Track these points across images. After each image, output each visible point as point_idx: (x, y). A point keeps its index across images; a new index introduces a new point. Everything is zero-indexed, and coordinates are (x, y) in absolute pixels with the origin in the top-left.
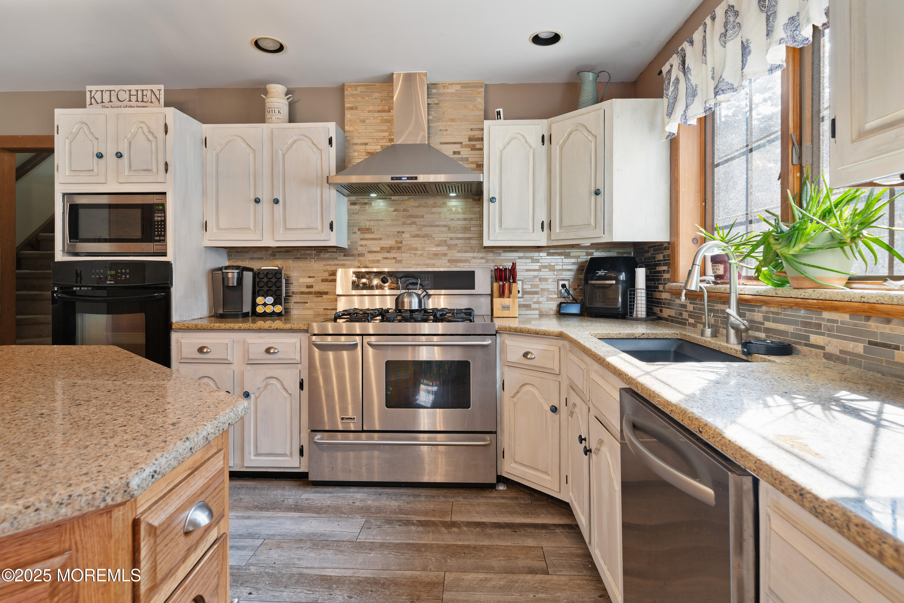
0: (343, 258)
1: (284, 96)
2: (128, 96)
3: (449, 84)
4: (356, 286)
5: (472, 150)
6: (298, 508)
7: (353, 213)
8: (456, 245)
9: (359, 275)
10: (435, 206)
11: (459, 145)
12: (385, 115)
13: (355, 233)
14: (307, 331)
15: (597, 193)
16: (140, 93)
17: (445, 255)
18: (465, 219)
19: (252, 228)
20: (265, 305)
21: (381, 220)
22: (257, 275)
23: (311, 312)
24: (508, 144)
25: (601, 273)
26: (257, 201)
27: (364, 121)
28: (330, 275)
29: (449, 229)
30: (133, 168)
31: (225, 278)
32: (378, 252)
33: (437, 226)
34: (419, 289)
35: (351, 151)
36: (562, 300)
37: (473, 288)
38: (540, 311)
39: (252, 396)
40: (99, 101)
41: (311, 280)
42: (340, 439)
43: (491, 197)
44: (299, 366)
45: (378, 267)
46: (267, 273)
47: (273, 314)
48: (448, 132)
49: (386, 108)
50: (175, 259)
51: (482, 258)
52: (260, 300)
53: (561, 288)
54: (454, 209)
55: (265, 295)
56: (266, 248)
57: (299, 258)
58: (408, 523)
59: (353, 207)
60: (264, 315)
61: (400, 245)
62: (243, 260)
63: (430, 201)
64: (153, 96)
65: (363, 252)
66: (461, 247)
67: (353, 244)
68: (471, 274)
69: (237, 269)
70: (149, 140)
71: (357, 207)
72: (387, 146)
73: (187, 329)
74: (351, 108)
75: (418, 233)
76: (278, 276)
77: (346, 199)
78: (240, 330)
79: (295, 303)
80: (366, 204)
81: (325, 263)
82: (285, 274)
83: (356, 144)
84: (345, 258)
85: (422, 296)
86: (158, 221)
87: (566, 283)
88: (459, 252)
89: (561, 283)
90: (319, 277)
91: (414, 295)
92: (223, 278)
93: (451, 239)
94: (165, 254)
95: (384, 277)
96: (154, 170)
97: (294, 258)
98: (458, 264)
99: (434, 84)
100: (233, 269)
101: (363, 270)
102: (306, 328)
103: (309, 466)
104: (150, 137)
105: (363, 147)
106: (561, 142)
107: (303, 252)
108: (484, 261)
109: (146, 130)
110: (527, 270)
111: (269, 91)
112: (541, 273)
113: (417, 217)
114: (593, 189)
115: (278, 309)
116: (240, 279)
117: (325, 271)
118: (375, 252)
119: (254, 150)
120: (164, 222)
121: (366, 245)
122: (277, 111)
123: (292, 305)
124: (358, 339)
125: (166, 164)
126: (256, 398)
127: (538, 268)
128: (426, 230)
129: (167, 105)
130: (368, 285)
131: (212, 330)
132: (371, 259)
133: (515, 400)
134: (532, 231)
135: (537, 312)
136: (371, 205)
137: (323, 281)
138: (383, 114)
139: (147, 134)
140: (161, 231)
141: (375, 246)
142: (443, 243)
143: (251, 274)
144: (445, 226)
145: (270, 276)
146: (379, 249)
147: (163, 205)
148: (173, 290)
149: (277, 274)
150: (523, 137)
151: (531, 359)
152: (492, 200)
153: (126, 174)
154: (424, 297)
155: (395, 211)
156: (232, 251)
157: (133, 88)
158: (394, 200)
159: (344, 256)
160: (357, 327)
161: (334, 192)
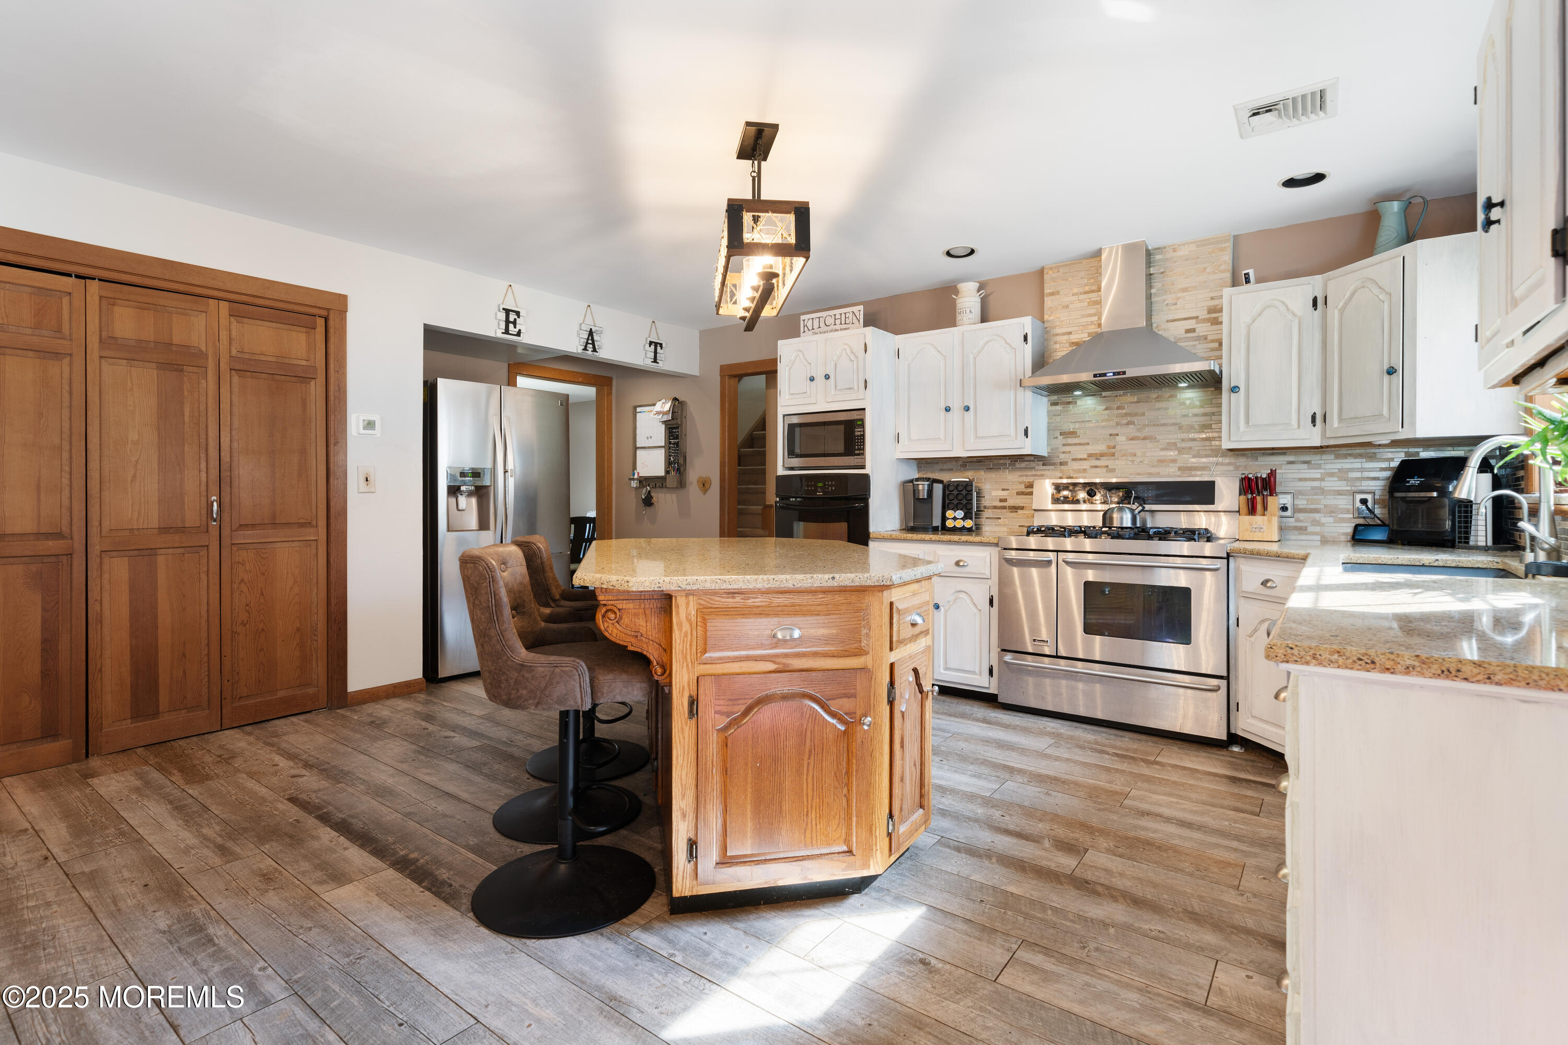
0: (1042, 467)
1: (976, 292)
2: (833, 320)
3: (1179, 245)
4: (1056, 501)
5: (1212, 324)
6: (985, 721)
7: (1054, 415)
8: (1190, 448)
9: (1058, 488)
10: (1158, 399)
11: (1194, 321)
12: (1093, 296)
13: (1057, 438)
14: (997, 545)
15: (1391, 371)
16: (843, 316)
17: (1174, 461)
18: (1205, 415)
19: (942, 438)
20: (955, 519)
21: (1088, 421)
22: (947, 487)
23: (1005, 529)
24: (1260, 315)
25: (1414, 481)
26: (948, 409)
27: (1067, 307)
28: (1027, 487)
29: (1180, 428)
30: (839, 387)
31: (915, 491)
32: (1085, 459)
33: (1164, 425)
34: (1133, 504)
35: (1052, 343)
36: (1361, 521)
37: (1212, 502)
38: (1323, 537)
39: (942, 608)
40: (810, 328)
41: (1005, 493)
42: (1029, 661)
43: (1232, 386)
44: (989, 581)
45: (1084, 478)
46: (958, 485)
47: (963, 528)
48: (1178, 306)
49: (1094, 288)
50: (872, 473)
51: (1229, 464)
52: (950, 514)
53: (1358, 504)
54: (1188, 402)
55: (955, 509)
56: (957, 459)
57: (992, 469)
58: (1102, 752)
59: (1054, 408)
60: (954, 530)
61: (1113, 450)
62: (932, 472)
63: (1154, 394)
64: (854, 318)
65: (1066, 460)
66: (1198, 450)
67: (1053, 450)
68: (1211, 485)
69: (928, 481)
70: (851, 360)
71: (1059, 408)
72: (1096, 333)
73: (883, 539)
74: (1052, 294)
75: (1137, 434)
76: (968, 488)
77: (1045, 399)
78: (931, 541)
79: (987, 518)
80: (1069, 403)
81: (1020, 473)
82: (976, 487)
83: (1057, 335)
84: (1045, 467)
85: (1137, 512)
86: (858, 436)
87: (1369, 497)
88: (1194, 457)
89: (1359, 497)
90: (1012, 489)
91: (1127, 510)
92: (914, 490)
93: (1183, 440)
94: (863, 467)
95: (1091, 490)
96: (856, 388)
97: (987, 469)
98: (1193, 473)
99: (1158, 249)
100: (924, 481)
101: (1065, 481)
102: (996, 542)
103: (999, 687)
104: (853, 358)
105: (1066, 337)
106: (1341, 304)
107: (996, 462)
108: (1231, 468)
109: (849, 352)
110: (1300, 480)
111: (960, 290)
112: (1323, 484)
113: (1136, 415)
114: (1386, 367)
115: (969, 524)
116: (930, 492)
117: (1020, 483)
118: (1081, 459)
119: (945, 357)
120: (863, 436)
121: (1070, 452)
122: (968, 311)
123: (983, 521)
124: (1052, 556)
125: (866, 381)
126: (946, 611)
127: (1319, 476)
128: (1147, 432)
129: (866, 324)
130: (1071, 499)
131: (905, 540)
132: (1075, 468)
133: (1253, 639)
134: (1296, 426)
135: (1318, 538)
136: (1076, 404)
137: (1018, 494)
138: (1091, 295)
139: (850, 355)
140: (861, 445)
141: (1081, 452)
142: (1172, 446)
143: (940, 486)
144: (1175, 424)
145: (960, 488)
146: (1085, 456)
147: (862, 420)
148: (870, 501)
149: (968, 486)
150: (1283, 303)
151: (1272, 588)
152: (1234, 389)
153: (833, 393)
154: (1139, 512)
155: (1106, 409)
156: (922, 463)
157: (837, 312)
158: (1105, 397)
159: (1043, 465)
160: (1050, 543)
161: (1029, 394)
